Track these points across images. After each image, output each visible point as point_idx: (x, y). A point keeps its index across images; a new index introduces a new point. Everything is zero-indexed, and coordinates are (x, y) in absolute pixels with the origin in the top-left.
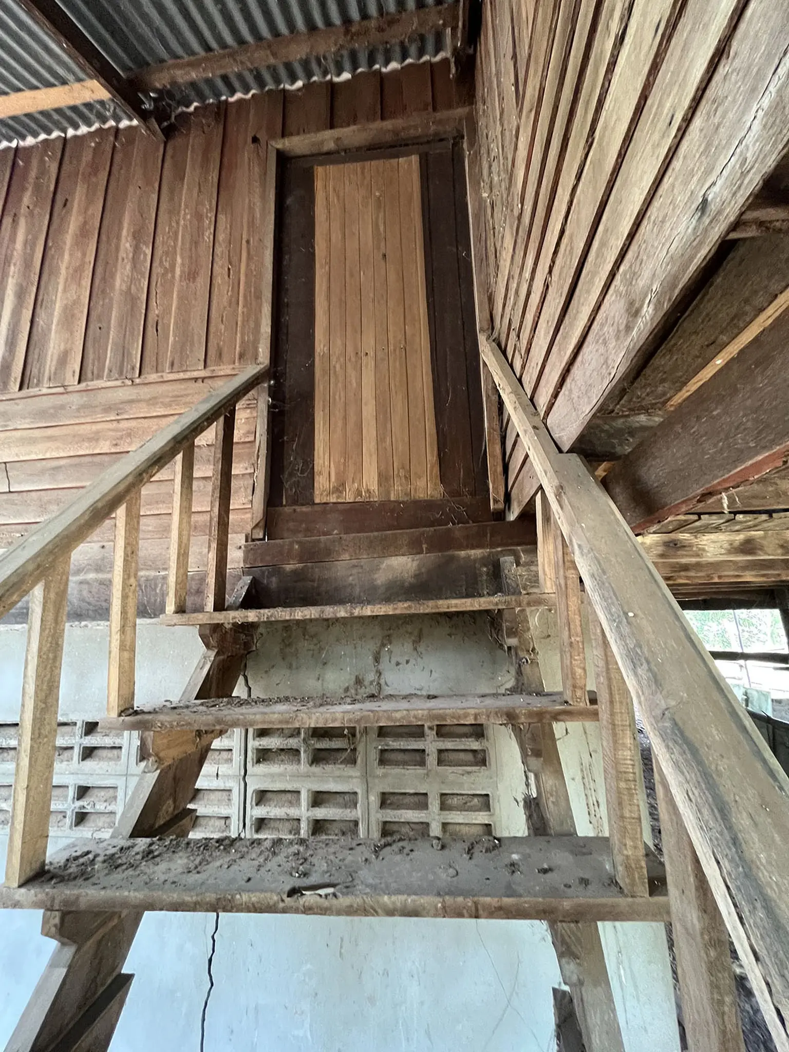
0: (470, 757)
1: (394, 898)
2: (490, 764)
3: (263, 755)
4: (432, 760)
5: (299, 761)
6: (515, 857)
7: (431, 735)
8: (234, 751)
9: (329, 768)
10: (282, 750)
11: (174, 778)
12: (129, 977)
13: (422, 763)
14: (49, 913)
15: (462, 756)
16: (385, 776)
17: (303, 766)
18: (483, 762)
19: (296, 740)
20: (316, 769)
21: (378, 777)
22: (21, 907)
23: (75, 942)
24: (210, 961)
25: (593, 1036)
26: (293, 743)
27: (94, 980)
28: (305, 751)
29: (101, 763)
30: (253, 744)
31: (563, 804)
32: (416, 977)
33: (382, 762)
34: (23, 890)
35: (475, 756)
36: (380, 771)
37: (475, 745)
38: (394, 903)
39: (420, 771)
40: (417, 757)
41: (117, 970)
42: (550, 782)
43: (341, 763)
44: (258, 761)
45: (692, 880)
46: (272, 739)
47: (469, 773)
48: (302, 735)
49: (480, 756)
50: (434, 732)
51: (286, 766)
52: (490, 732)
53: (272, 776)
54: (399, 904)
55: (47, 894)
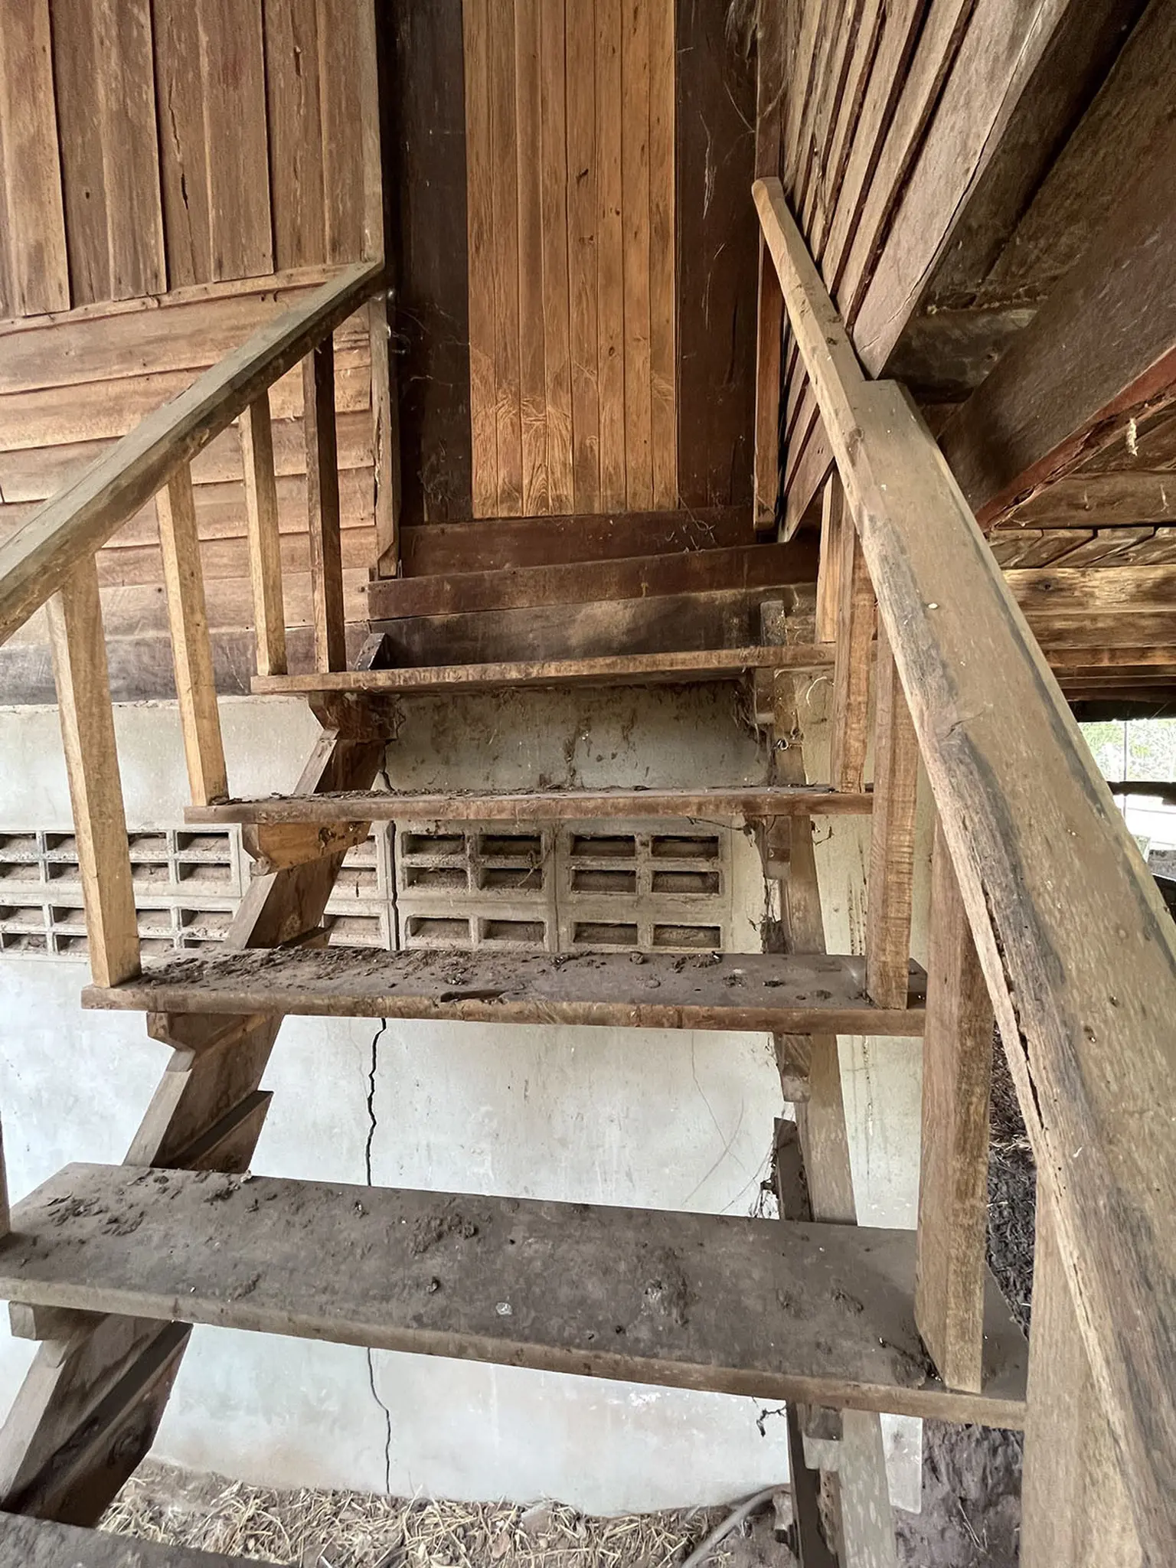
0: (697, 882)
1: (574, 1005)
2: (723, 891)
3: (417, 876)
4: (644, 884)
5: (465, 884)
6: (738, 971)
7: (644, 852)
8: (378, 870)
9: (506, 892)
10: (443, 870)
11: (297, 889)
12: (269, 1094)
13: (631, 888)
14: (153, 1014)
15: (686, 880)
16: (580, 902)
17: (471, 891)
18: (715, 888)
19: (460, 857)
20: (488, 893)
21: (571, 903)
22: (119, 1007)
23: (192, 1047)
24: (370, 1100)
25: (813, 1153)
26: (456, 861)
27: (225, 1093)
28: (473, 872)
29: (207, 883)
30: (402, 861)
31: (812, 920)
32: (616, 1122)
33: (576, 886)
34: (117, 990)
35: (703, 882)
36: (574, 897)
37: (704, 866)
38: (575, 1010)
39: (627, 897)
40: (625, 881)
41: (252, 1088)
42: (798, 895)
43: (522, 886)
44: (411, 884)
45: (959, 963)
46: (428, 856)
47: (694, 900)
48: (468, 852)
49: (710, 881)
50: (649, 849)
51: (449, 889)
52: (726, 850)
53: (432, 900)
54: (581, 1011)
55: (147, 994)
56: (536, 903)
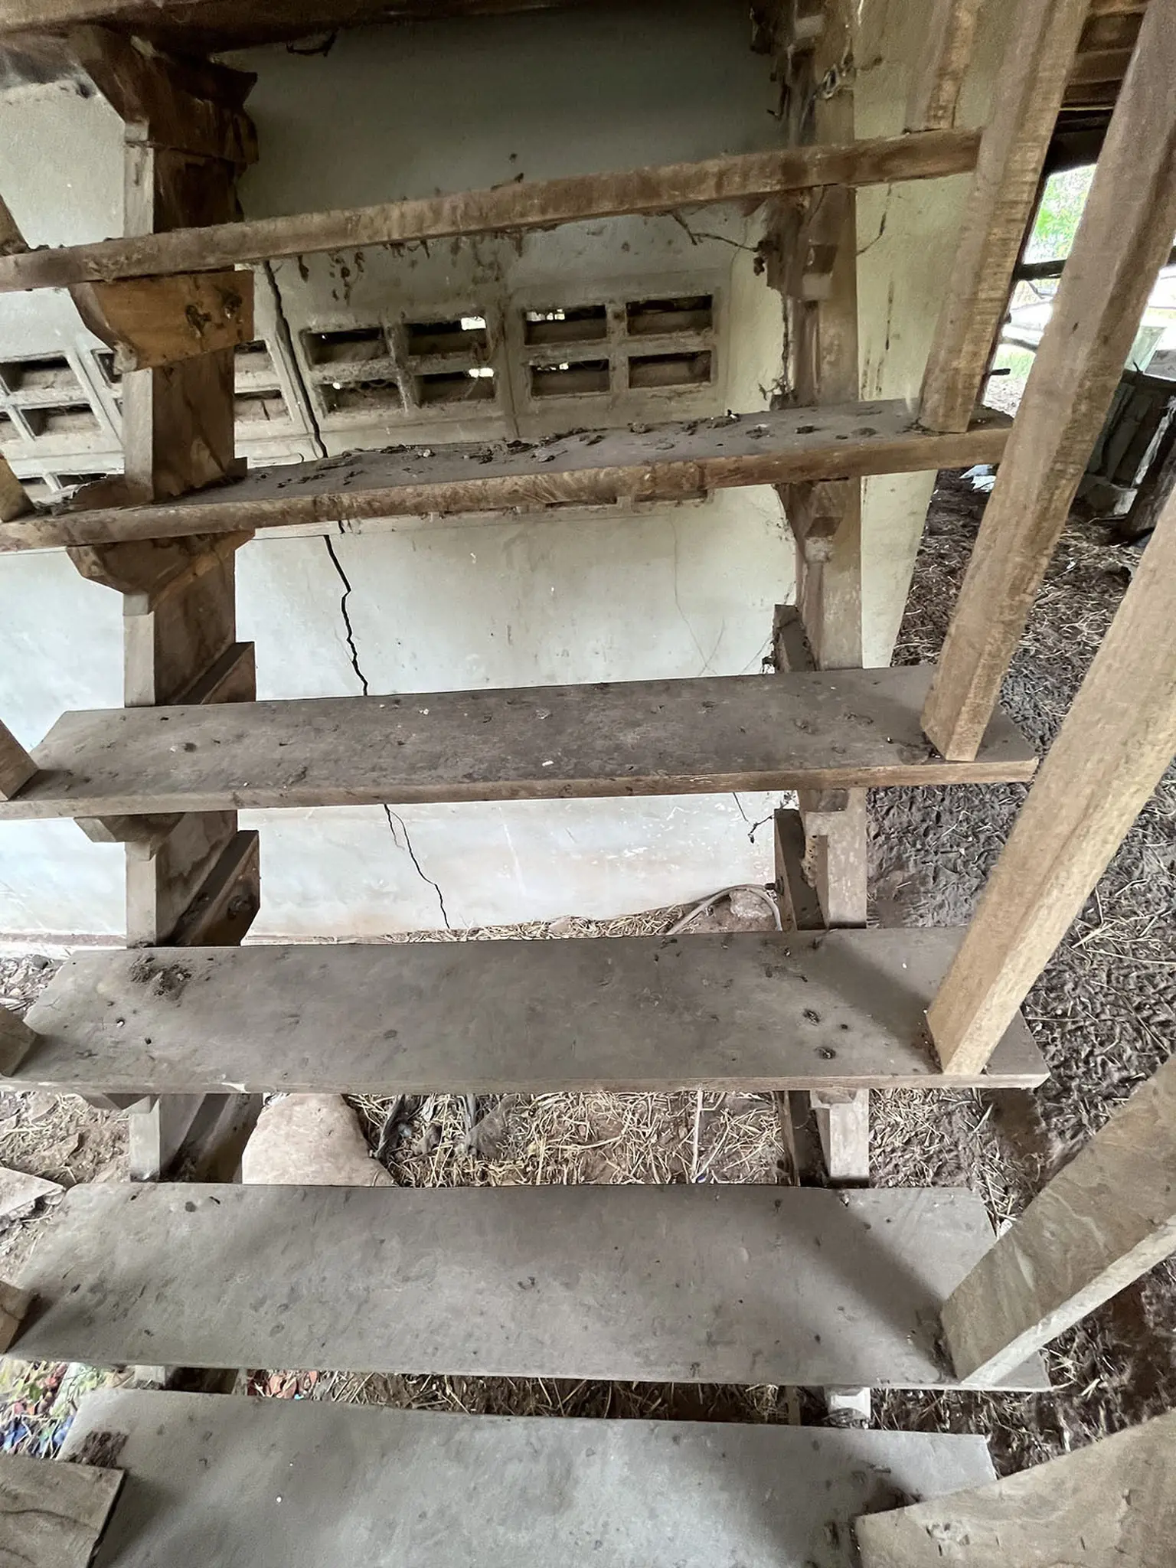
0: (682, 369)
1: (577, 474)
2: (716, 378)
3: (336, 400)
4: (620, 374)
5: (400, 405)
6: (763, 426)
7: (617, 328)
8: (284, 394)
9: (452, 407)
10: (365, 385)
12: (249, 646)
13: (604, 386)
14: (74, 549)
15: (669, 369)
16: (544, 412)
17: (408, 410)
18: (705, 375)
19: (384, 363)
20: (431, 412)
21: (532, 415)
22: (28, 546)
23: (142, 587)
24: (355, 663)
26: (381, 368)
27: (202, 641)
28: (405, 382)
30: (310, 377)
31: (846, 362)
33: (537, 391)
34: (14, 525)
35: (690, 369)
36: (535, 405)
37: (691, 343)
38: (579, 481)
39: (600, 398)
40: (594, 376)
41: (229, 641)
42: (832, 332)
43: (470, 398)
44: (331, 409)
46: (343, 366)
47: (680, 394)
48: (393, 354)
49: (699, 366)
50: (624, 325)
51: (380, 411)
52: (721, 315)
53: (362, 429)
55: (54, 525)
56: (490, 419)
